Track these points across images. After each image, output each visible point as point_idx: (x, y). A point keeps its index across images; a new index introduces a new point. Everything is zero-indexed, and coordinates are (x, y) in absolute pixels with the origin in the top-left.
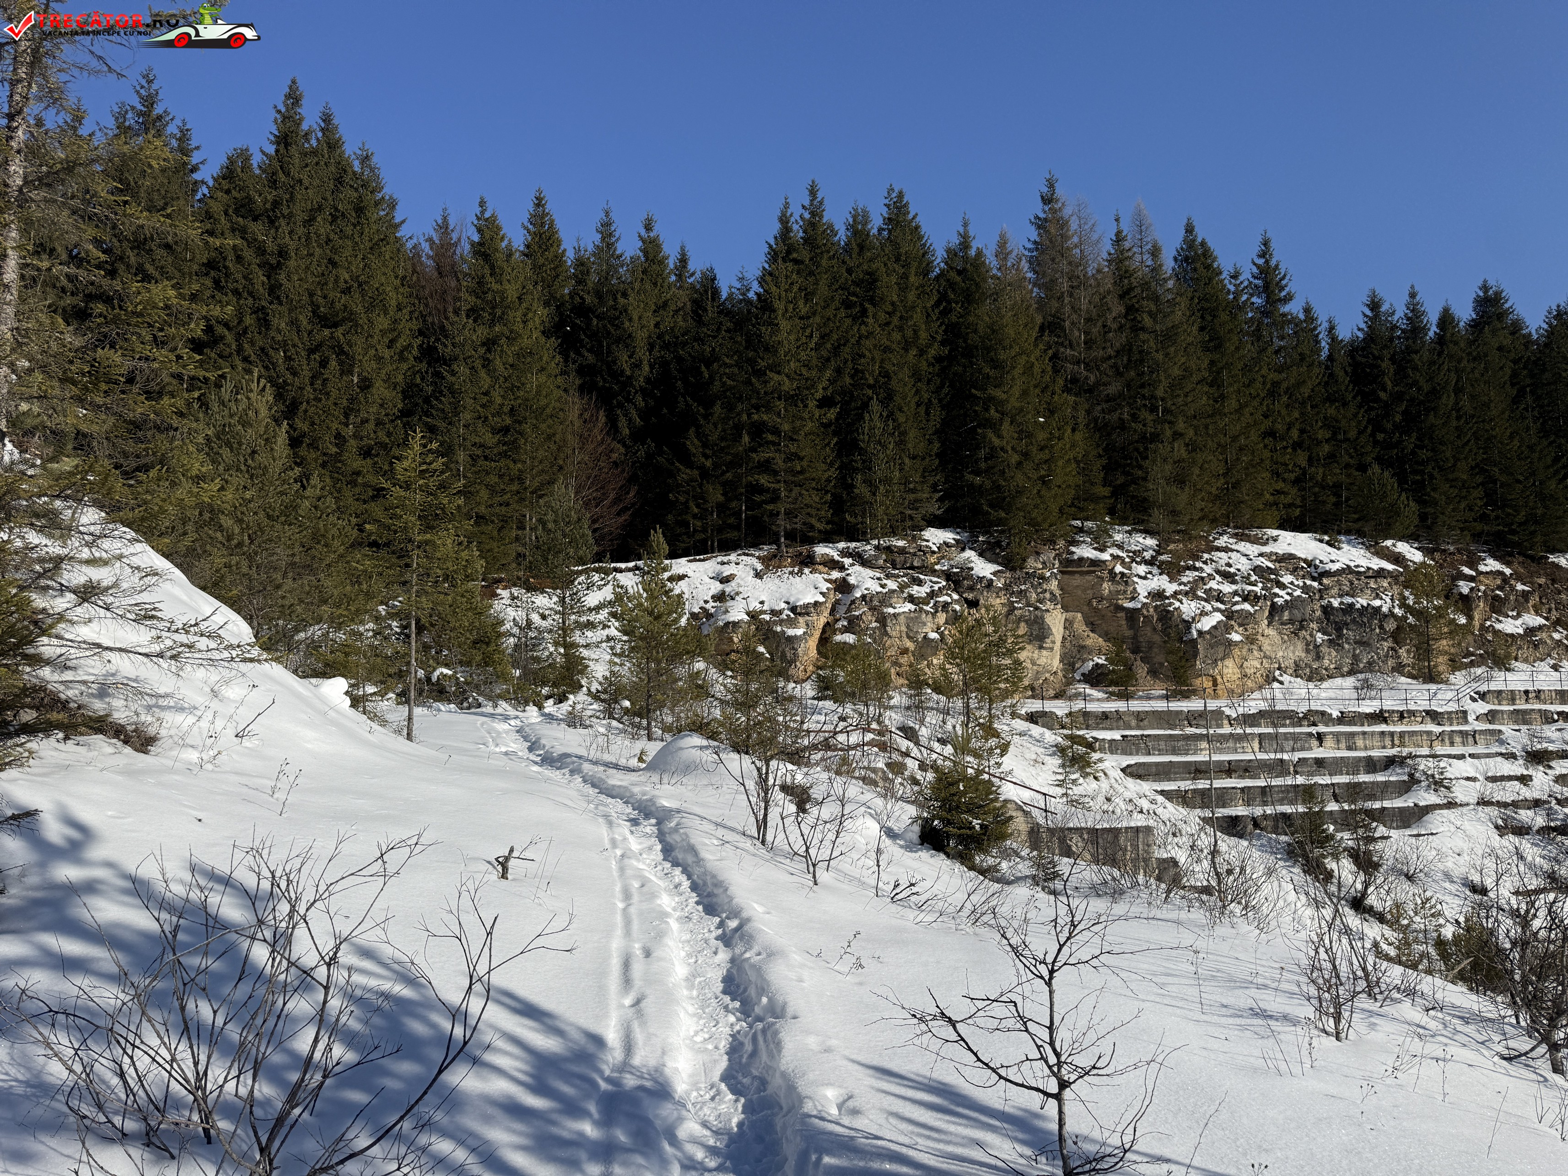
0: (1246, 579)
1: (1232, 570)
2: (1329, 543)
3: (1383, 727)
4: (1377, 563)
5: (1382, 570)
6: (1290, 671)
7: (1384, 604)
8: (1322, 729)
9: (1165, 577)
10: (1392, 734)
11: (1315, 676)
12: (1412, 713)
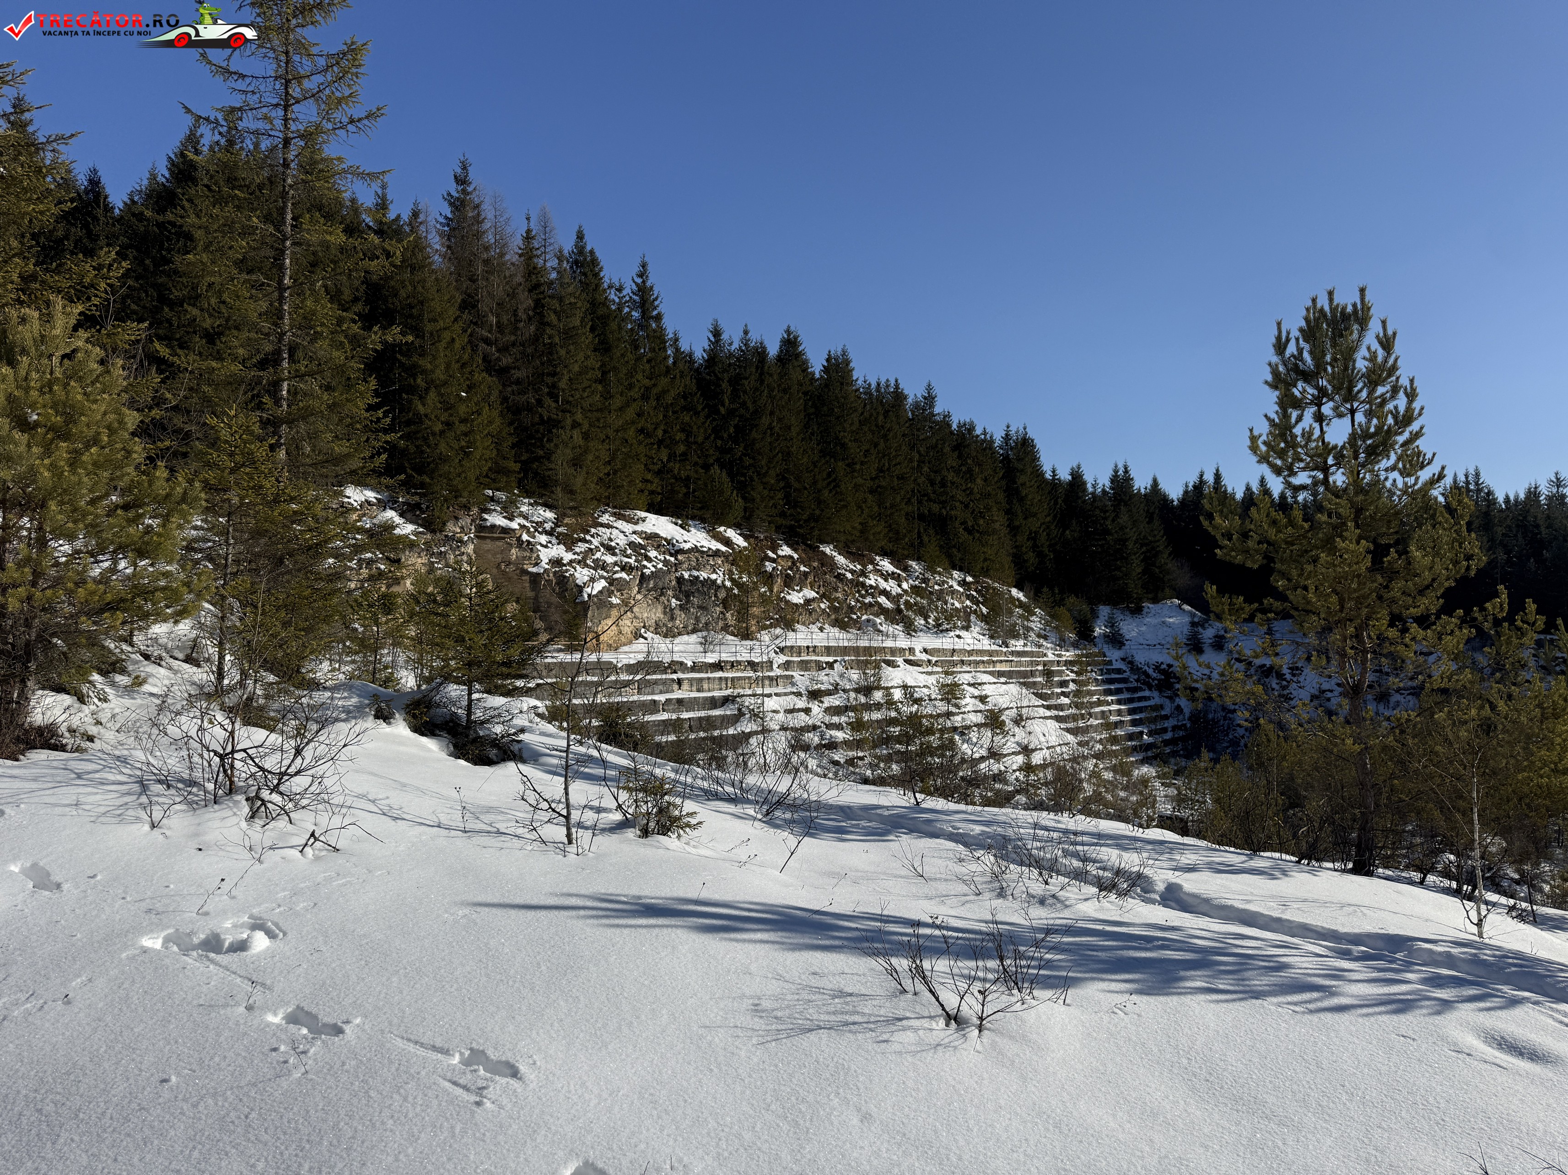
0: (624, 553)
1: (613, 544)
2: (681, 526)
3: (720, 674)
4: (715, 545)
5: (718, 550)
6: (652, 629)
7: (718, 577)
8: (680, 675)
9: (562, 547)
10: (726, 679)
11: (670, 634)
12: (739, 663)
